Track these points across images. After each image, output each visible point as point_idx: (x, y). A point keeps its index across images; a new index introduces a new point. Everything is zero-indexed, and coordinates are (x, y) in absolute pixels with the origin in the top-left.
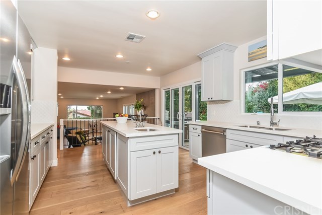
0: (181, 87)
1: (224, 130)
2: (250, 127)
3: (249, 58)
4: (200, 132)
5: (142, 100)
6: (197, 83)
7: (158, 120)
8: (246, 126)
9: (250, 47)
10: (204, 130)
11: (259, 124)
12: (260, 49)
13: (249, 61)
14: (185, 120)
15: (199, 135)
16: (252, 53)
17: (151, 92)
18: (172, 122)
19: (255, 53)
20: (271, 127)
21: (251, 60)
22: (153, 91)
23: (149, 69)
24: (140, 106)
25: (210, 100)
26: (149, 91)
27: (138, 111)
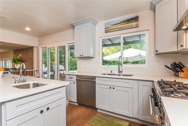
0: (57, 46)
1: (94, 78)
2: (108, 74)
3: (105, 30)
4: (76, 81)
5: (20, 55)
6: (69, 45)
7: (36, 72)
8: (105, 74)
9: (106, 24)
10: (78, 78)
11: (112, 72)
12: (112, 26)
13: (105, 33)
14: (60, 71)
15: (74, 83)
16: (107, 28)
17: (29, 50)
18: (49, 73)
19: (109, 28)
20: (119, 74)
21: (107, 32)
22: (31, 49)
23: (28, 29)
24: (18, 61)
25: (81, 56)
26: (27, 49)
27: (16, 65)
